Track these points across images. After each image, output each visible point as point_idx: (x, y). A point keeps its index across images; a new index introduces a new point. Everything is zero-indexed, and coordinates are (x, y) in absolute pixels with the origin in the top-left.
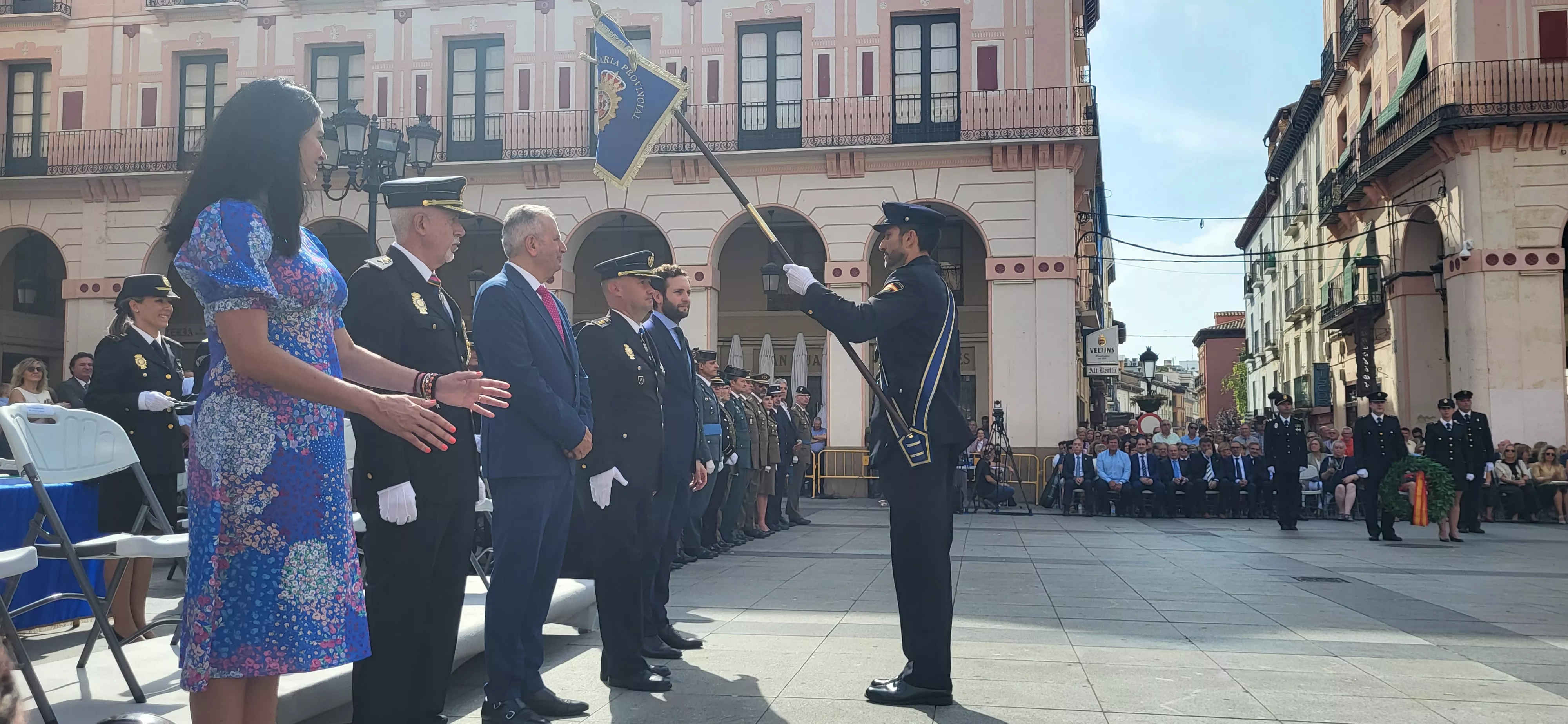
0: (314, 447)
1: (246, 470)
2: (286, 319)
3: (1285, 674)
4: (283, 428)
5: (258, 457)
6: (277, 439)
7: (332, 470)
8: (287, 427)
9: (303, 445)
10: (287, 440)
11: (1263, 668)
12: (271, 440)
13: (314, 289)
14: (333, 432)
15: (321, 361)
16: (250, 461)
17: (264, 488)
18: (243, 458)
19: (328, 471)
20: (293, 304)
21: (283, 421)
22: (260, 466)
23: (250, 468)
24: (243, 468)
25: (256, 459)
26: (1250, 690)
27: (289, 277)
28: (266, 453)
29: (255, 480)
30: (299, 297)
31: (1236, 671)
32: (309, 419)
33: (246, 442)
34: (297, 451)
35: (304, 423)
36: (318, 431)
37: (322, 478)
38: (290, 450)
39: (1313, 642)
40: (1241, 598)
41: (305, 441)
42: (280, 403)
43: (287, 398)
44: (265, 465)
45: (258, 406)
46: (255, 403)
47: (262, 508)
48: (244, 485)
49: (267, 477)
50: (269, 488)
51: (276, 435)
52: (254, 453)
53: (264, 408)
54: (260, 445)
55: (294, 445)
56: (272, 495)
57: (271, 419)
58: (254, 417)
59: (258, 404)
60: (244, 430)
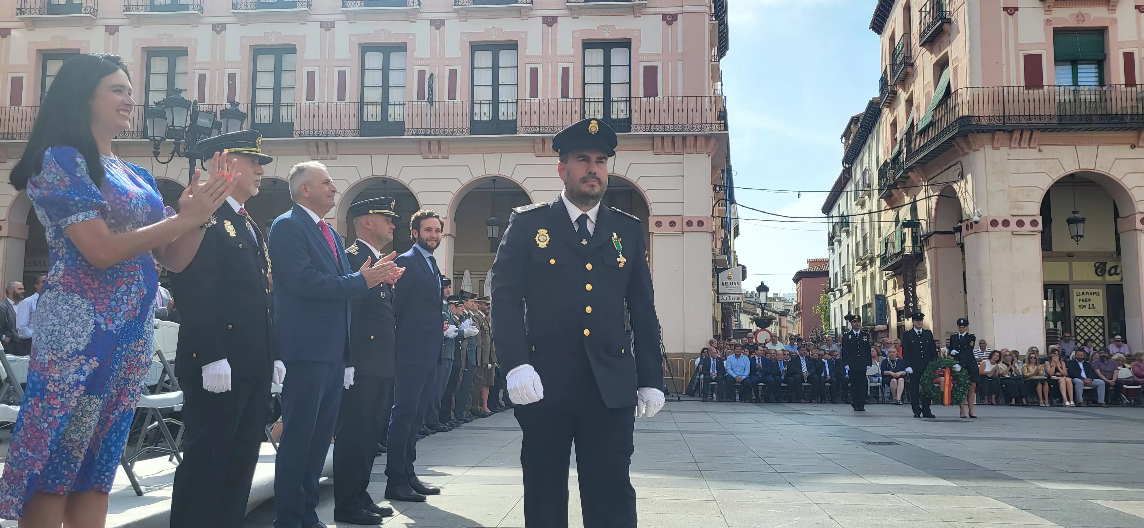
1: (71, 347)
3: (859, 507)
4: (101, 314)
5: (80, 337)
6: (96, 323)
8: (105, 314)
10: (106, 324)
11: (843, 502)
12: (91, 324)
15: (133, 264)
16: (74, 341)
17: (87, 361)
18: (68, 338)
21: (101, 310)
22: (82, 344)
23: (74, 346)
24: (68, 346)
25: (78, 339)
28: (87, 334)
29: (79, 355)
31: (825, 505)
32: (124, 308)
33: (70, 326)
38: (107, 332)
39: (877, 485)
40: (827, 456)
42: (98, 296)
43: (102, 293)
44: (86, 343)
45: (79, 299)
46: (77, 296)
47: (86, 376)
48: (70, 359)
49: (89, 352)
50: (91, 361)
51: (95, 321)
52: (77, 334)
53: (84, 300)
54: (81, 328)
55: (112, 327)
56: (93, 366)
57: (91, 308)
58: (76, 307)
59: (79, 297)
60: (68, 317)
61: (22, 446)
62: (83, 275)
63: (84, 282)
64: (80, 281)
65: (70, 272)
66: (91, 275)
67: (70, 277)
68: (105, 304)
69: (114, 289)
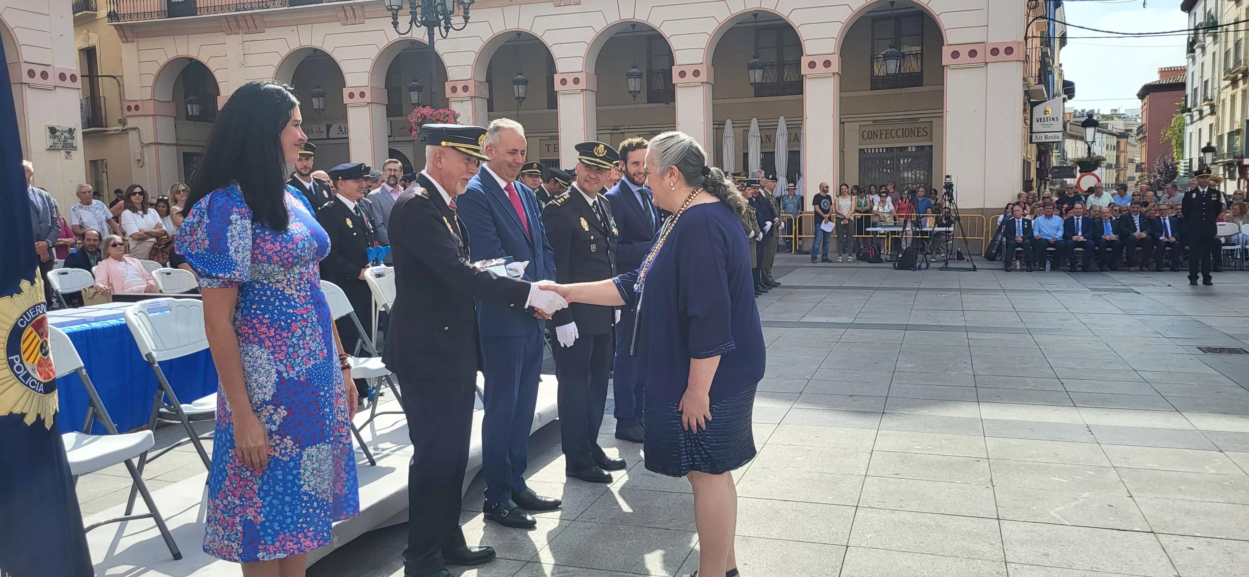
0: (309, 373)
1: (259, 399)
2: (274, 278)
4: (281, 362)
5: (265, 387)
6: (278, 372)
7: (326, 388)
8: (285, 362)
9: (301, 373)
10: (287, 372)
11: (1150, 465)
12: (274, 373)
13: (293, 255)
14: (324, 359)
16: (260, 391)
17: (275, 410)
18: (254, 389)
19: (323, 390)
20: (277, 269)
21: (281, 358)
22: (268, 393)
23: (261, 397)
24: (256, 397)
25: (264, 389)
26: (1134, 494)
27: (270, 250)
28: (271, 384)
29: (267, 405)
30: (280, 263)
31: (1125, 470)
32: (302, 353)
33: (254, 378)
34: (296, 379)
35: (299, 356)
36: (310, 360)
37: (320, 395)
38: (291, 379)
41: (302, 370)
42: (275, 344)
43: (281, 340)
44: (272, 393)
45: (258, 349)
46: (256, 347)
47: (277, 425)
48: (259, 410)
49: (276, 402)
50: (279, 410)
51: (277, 369)
52: (262, 385)
53: (263, 350)
54: (265, 378)
55: (293, 374)
56: (282, 415)
57: (271, 357)
58: (257, 358)
59: (258, 348)
60: (251, 369)
61: (229, 495)
62: (258, 325)
63: (260, 332)
64: (257, 332)
65: (246, 323)
66: (266, 323)
67: (247, 328)
68: (283, 351)
69: (289, 334)
